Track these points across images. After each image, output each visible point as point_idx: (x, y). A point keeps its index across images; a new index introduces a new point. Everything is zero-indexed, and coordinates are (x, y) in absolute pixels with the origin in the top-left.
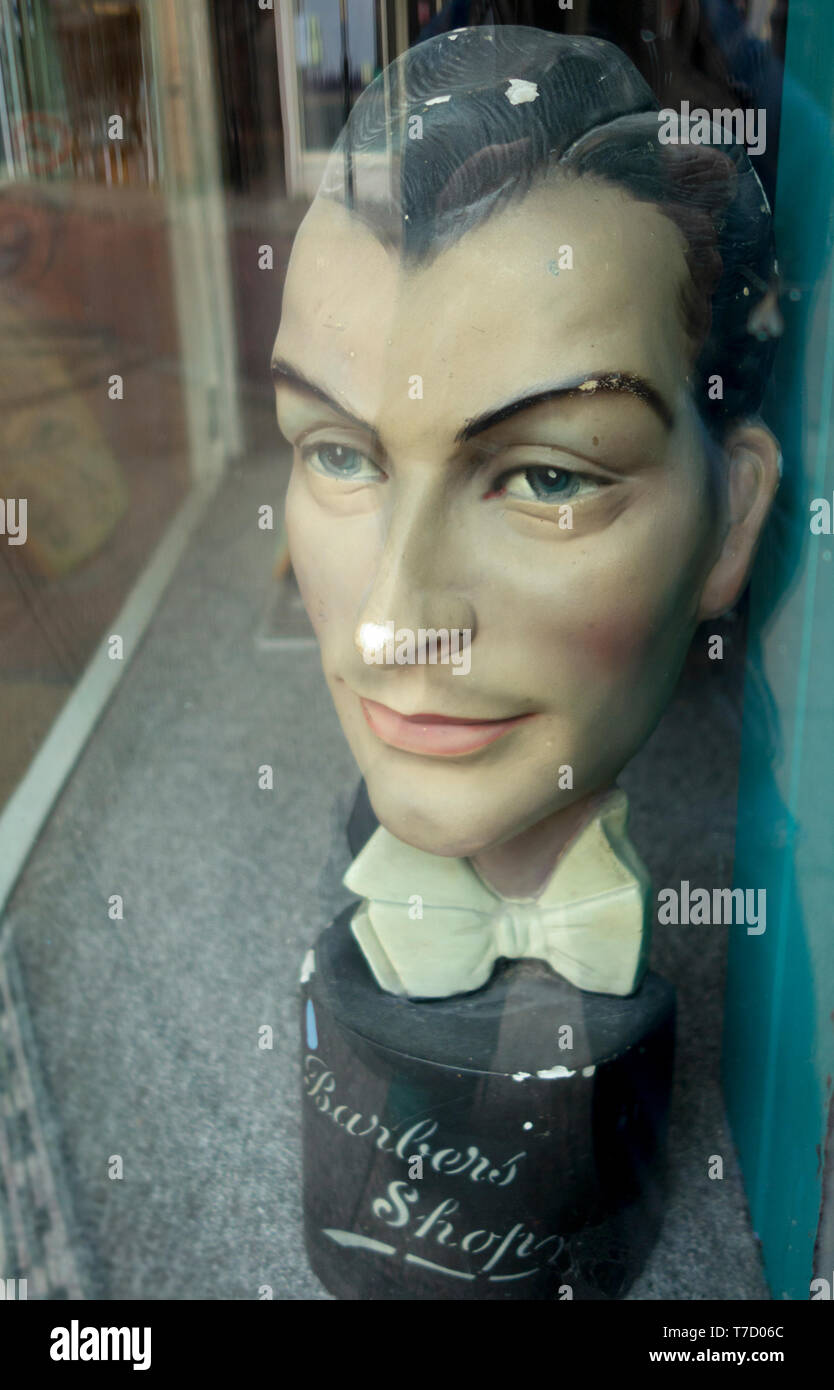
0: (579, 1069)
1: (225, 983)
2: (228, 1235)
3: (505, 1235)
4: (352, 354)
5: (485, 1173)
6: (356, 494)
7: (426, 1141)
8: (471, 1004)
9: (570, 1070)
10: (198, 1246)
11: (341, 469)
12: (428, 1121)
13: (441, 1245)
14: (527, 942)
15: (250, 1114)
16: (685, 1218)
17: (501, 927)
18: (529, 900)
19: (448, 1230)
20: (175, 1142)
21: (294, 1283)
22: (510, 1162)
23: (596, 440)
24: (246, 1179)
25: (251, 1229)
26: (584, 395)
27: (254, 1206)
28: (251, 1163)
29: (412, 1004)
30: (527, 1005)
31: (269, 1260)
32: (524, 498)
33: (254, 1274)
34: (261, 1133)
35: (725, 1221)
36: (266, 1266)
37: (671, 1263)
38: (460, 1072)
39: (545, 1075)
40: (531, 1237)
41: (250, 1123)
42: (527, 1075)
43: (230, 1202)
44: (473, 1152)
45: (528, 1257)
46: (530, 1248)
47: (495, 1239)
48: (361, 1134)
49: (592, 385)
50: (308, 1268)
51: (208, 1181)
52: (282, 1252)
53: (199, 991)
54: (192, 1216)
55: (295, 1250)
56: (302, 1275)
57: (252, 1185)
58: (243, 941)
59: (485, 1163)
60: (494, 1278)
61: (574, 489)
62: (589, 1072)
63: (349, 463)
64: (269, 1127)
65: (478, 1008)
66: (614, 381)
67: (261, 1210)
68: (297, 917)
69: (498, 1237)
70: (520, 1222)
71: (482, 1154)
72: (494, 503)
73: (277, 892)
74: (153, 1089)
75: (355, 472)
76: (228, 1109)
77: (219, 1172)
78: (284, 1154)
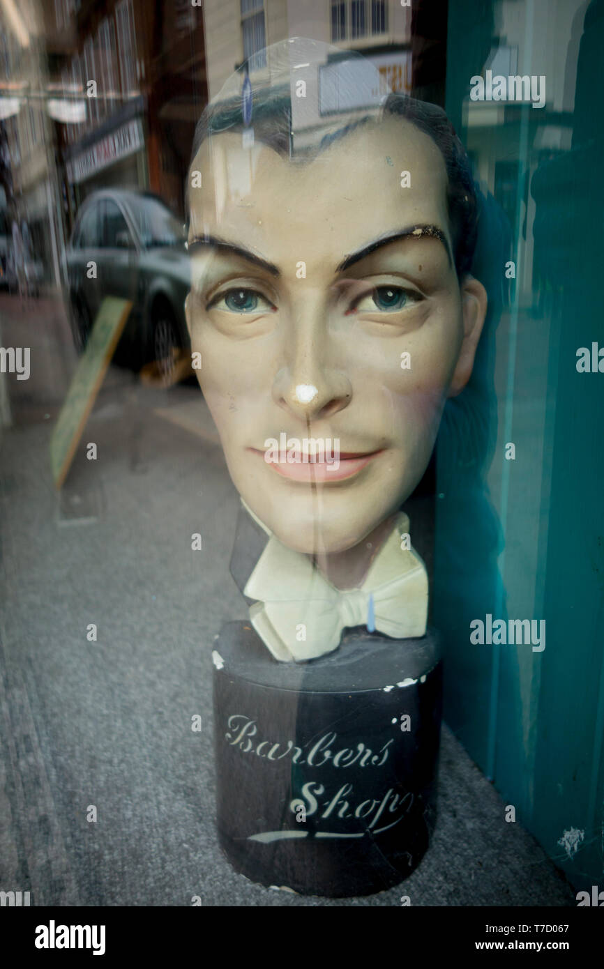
0: (419, 678)
1: (108, 716)
2: (168, 867)
3: (382, 800)
4: (260, 222)
5: (369, 759)
6: (255, 322)
7: (329, 748)
8: (333, 659)
9: (414, 679)
10: (150, 880)
11: (242, 308)
12: (330, 733)
13: (342, 819)
14: (360, 614)
15: (154, 789)
16: (446, 779)
17: (344, 608)
18: (355, 590)
19: (346, 805)
20: (108, 819)
21: (227, 884)
22: (385, 747)
23: (420, 268)
24: (168, 829)
25: (183, 859)
26: (415, 238)
27: (180, 845)
28: (167, 819)
29: (298, 666)
30: (367, 654)
31: (204, 875)
32: (372, 311)
33: (197, 886)
34: (168, 799)
35: (468, 775)
36: (204, 879)
37: (449, 806)
38: (350, 694)
39: (401, 685)
40: (397, 796)
41: (157, 795)
42: (392, 687)
43: (161, 847)
44: (361, 747)
45: (396, 811)
46: (397, 805)
47: (376, 804)
48: (279, 758)
49: (419, 231)
50: (232, 872)
51: (141, 838)
52: (211, 867)
53: (90, 725)
54: (138, 863)
55: (219, 863)
56: (231, 877)
57: (173, 832)
58: (111, 690)
59: (369, 752)
60: (376, 832)
61: (403, 303)
62: (423, 679)
63: (248, 303)
64: (171, 794)
65: (339, 660)
66: (430, 230)
67: (186, 846)
68: (141, 669)
69: (378, 802)
70: (391, 788)
71: (366, 747)
72: (353, 317)
73: (122, 657)
74: (80, 791)
75: (253, 309)
76: (139, 790)
77: (147, 830)
78: (188, 808)
